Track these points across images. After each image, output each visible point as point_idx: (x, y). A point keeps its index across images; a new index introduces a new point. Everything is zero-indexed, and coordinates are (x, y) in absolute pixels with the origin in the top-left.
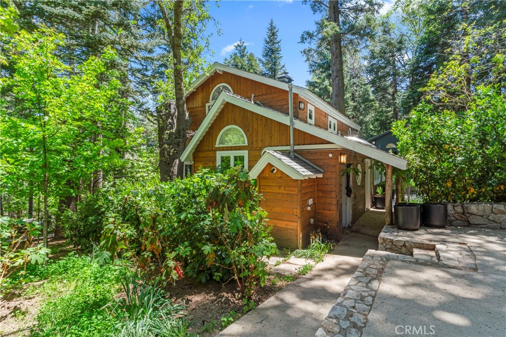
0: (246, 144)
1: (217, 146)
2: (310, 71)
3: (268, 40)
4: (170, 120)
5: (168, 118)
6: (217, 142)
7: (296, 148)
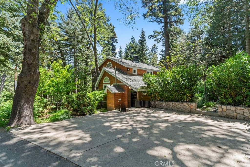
0: (109, 82)
1: (103, 82)
2: (163, 46)
3: (141, 37)
4: (95, 74)
5: (94, 73)
6: (104, 81)
7: (117, 84)
